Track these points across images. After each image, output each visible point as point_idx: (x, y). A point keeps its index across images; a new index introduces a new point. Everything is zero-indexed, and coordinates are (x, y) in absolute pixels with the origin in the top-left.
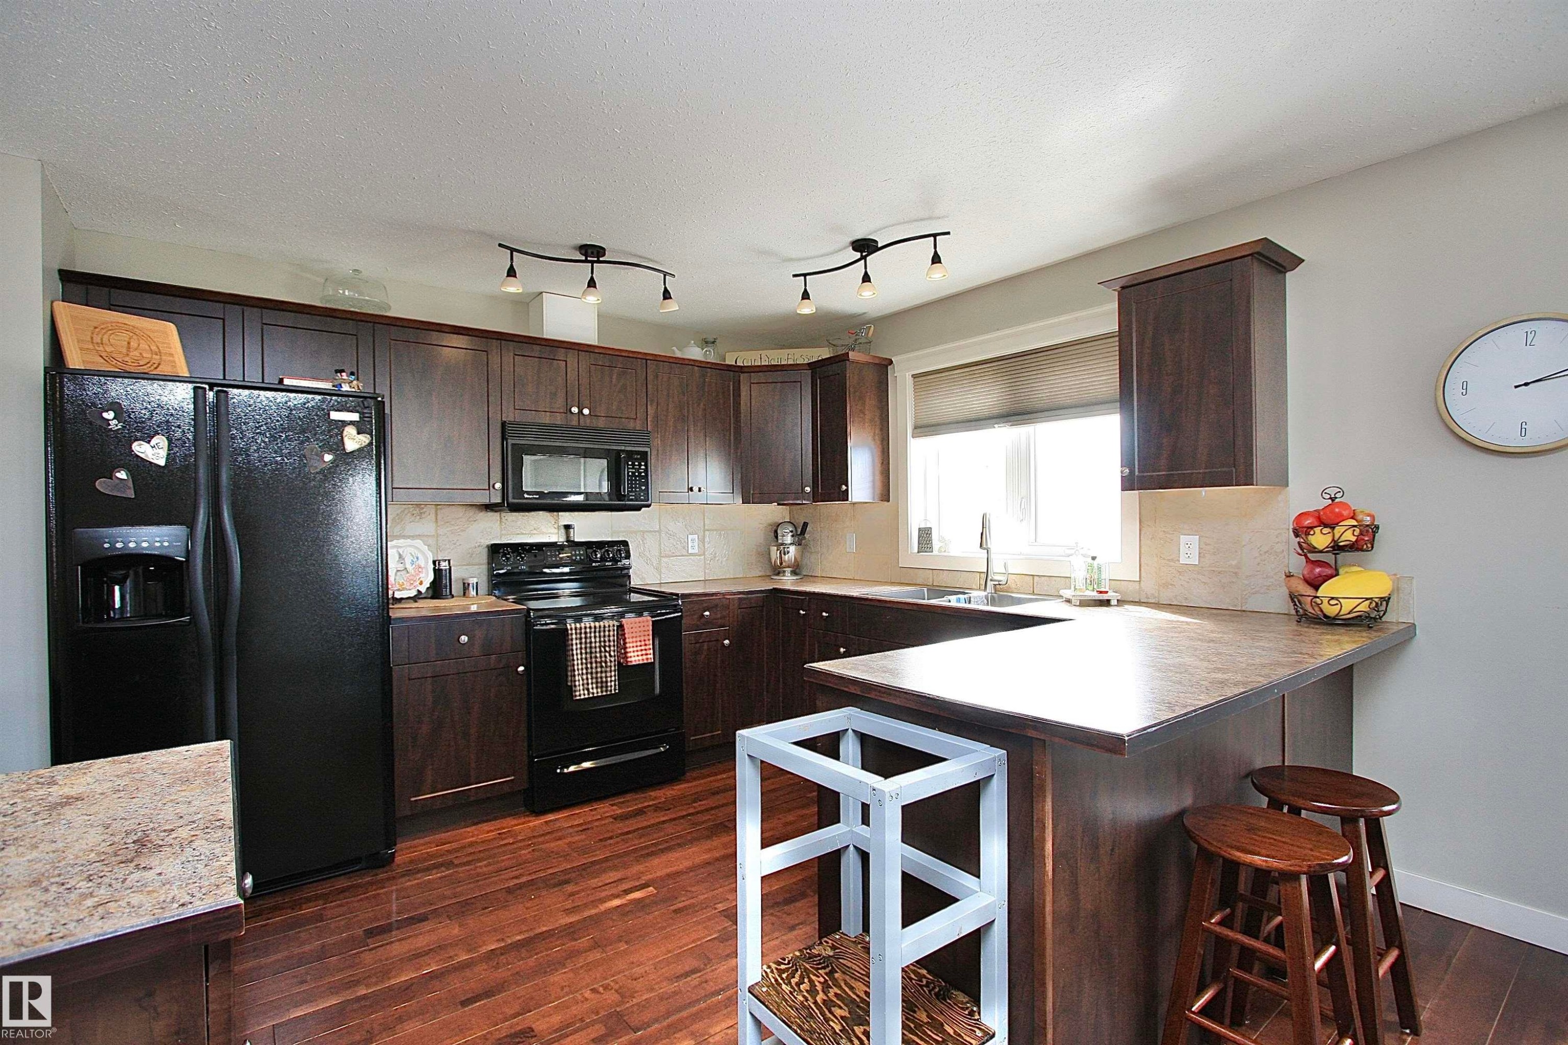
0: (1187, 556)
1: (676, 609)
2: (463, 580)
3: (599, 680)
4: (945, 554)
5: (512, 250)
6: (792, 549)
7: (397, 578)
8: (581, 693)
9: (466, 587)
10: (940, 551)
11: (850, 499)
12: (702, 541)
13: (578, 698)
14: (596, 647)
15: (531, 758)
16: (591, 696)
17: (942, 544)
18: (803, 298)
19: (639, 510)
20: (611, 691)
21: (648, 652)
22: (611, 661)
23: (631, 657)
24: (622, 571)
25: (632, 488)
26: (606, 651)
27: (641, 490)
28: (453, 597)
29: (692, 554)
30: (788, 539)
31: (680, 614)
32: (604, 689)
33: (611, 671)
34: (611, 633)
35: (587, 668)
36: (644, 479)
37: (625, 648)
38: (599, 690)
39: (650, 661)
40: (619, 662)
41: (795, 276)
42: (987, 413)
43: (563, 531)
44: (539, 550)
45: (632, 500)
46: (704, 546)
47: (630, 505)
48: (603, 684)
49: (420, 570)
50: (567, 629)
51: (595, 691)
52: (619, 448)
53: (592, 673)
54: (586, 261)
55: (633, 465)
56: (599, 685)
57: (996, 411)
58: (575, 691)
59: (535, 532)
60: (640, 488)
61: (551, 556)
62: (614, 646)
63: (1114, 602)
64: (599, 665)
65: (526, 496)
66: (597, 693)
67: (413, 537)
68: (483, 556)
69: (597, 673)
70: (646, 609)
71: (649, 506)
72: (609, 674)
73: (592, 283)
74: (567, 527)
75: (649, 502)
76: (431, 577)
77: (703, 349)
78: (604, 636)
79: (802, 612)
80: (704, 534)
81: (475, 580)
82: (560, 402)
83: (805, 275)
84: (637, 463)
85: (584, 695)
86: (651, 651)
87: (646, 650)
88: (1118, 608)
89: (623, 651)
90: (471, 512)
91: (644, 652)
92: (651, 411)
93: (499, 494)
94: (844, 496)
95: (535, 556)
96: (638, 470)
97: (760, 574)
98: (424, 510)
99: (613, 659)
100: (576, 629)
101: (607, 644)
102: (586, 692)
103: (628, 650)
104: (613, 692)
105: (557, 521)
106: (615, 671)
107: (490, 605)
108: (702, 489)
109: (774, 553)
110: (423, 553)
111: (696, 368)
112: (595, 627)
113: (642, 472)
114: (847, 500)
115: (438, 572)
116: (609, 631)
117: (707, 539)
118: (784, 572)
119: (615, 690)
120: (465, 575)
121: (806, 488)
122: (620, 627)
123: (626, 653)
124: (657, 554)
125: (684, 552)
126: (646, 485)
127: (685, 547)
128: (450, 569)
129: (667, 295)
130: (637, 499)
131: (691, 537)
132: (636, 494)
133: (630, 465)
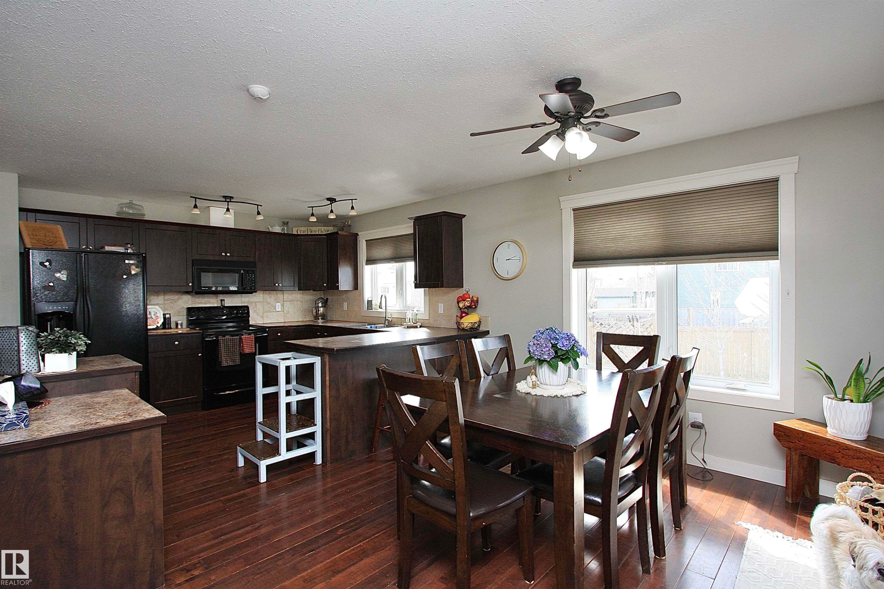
0: (440, 310)
1: (266, 332)
2: (176, 322)
3: (232, 359)
5: (196, 198)
6: (322, 309)
7: (150, 321)
8: (224, 364)
9: (177, 325)
10: (375, 309)
12: (283, 306)
13: (223, 366)
14: (231, 347)
15: (204, 389)
16: (229, 365)
17: (375, 307)
18: (312, 216)
19: (252, 293)
20: (236, 363)
23: (246, 351)
24: (246, 318)
25: (249, 285)
26: (235, 348)
28: (172, 327)
29: (278, 311)
30: (320, 305)
31: (267, 334)
32: (234, 363)
35: (227, 355)
36: (254, 281)
37: (243, 347)
39: (254, 352)
40: (241, 353)
41: (307, 207)
43: (220, 302)
44: (209, 310)
45: (249, 290)
46: (283, 308)
47: (248, 292)
48: (234, 361)
49: (158, 317)
50: (219, 340)
52: (243, 269)
53: (229, 356)
54: (226, 201)
55: (249, 275)
56: (232, 361)
58: (222, 363)
59: (207, 303)
60: (252, 285)
61: (214, 312)
62: (238, 346)
63: (418, 327)
64: (232, 353)
65: (203, 288)
66: (231, 364)
67: (154, 305)
68: (185, 312)
69: (231, 356)
70: (253, 333)
71: (256, 292)
72: (236, 357)
73: (228, 210)
74: (222, 300)
75: (256, 290)
76: (162, 321)
77: (281, 228)
78: (234, 342)
79: (318, 333)
80: (284, 303)
81: (181, 322)
82: (217, 251)
83: (312, 207)
84: (251, 275)
85: (226, 365)
86: (254, 348)
87: (252, 348)
90: (180, 295)
92: (257, 253)
93: (191, 287)
94: (337, 288)
95: (207, 312)
96: (251, 278)
98: (159, 294)
99: (238, 351)
100: (222, 339)
101: (235, 345)
102: (226, 363)
105: (217, 298)
106: (238, 356)
107: (188, 331)
108: (280, 285)
109: (315, 311)
110: (158, 311)
112: (231, 339)
113: (253, 279)
114: (339, 289)
115: (165, 318)
116: (236, 340)
117: (285, 305)
118: (318, 318)
119: (239, 363)
120: (177, 320)
121: (325, 285)
122: (241, 339)
123: (243, 349)
124: (262, 311)
125: (274, 310)
126: (254, 283)
127: (275, 308)
128: (170, 318)
129: (259, 213)
130: (251, 289)
131: (277, 304)
132: (250, 287)
133: (247, 276)
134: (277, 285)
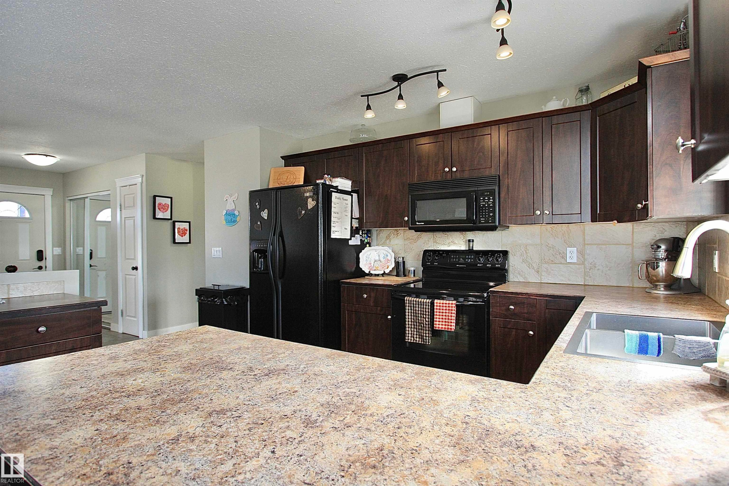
3: (420, 334)
7: (375, 264)
8: (409, 339)
9: (409, 272)
12: (581, 252)
13: (407, 341)
14: (419, 314)
16: (415, 341)
20: (426, 342)
21: (452, 324)
22: (426, 324)
23: (438, 324)
25: (482, 215)
26: (424, 317)
27: (490, 216)
28: (405, 276)
29: (570, 263)
31: (485, 303)
32: (423, 340)
33: (426, 330)
34: (427, 307)
35: (414, 325)
36: (492, 209)
39: (453, 330)
40: (431, 326)
43: (467, 243)
46: (583, 257)
48: (421, 337)
49: (388, 262)
50: (405, 300)
51: (418, 339)
52: (474, 189)
53: (416, 328)
55: (484, 199)
58: (406, 336)
59: (451, 244)
60: (489, 215)
61: (453, 258)
62: (428, 315)
64: (420, 324)
65: (417, 223)
66: (419, 341)
68: (421, 256)
69: (419, 329)
72: (425, 332)
74: (470, 241)
76: (393, 265)
78: (423, 308)
80: (584, 247)
81: (413, 269)
84: (486, 198)
86: (454, 324)
87: (450, 322)
91: (448, 323)
92: (502, 160)
93: (407, 223)
95: (444, 258)
96: (487, 203)
100: (409, 300)
101: (424, 313)
102: (412, 339)
103: (436, 320)
104: (428, 344)
106: (428, 330)
108: (546, 212)
110: (390, 254)
111: (542, 118)
113: (490, 204)
115: (397, 263)
117: (587, 252)
118: (659, 285)
119: (429, 342)
122: (432, 304)
124: (538, 261)
125: (563, 261)
126: (494, 212)
127: (564, 257)
128: (404, 262)
130: (487, 222)
131: (569, 249)
132: (485, 219)
133: (482, 200)
134: (538, 212)
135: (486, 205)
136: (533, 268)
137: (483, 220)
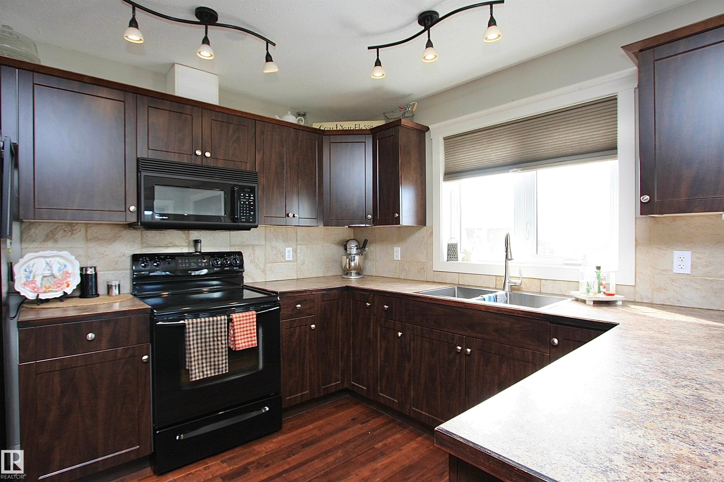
0: (680, 267)
1: (276, 303)
2: (107, 282)
3: (212, 363)
4: (468, 262)
5: (134, 6)
6: (357, 258)
7: (44, 282)
8: (196, 376)
9: (109, 288)
10: (463, 260)
11: (401, 224)
12: (295, 251)
13: (193, 380)
14: (209, 338)
15: (155, 431)
16: (205, 377)
17: (464, 255)
18: (376, 65)
19: (249, 229)
20: (222, 371)
21: (253, 339)
22: (222, 348)
23: (239, 344)
24: (237, 273)
25: (243, 213)
26: (218, 340)
27: (250, 215)
28: (98, 295)
29: (288, 261)
30: (354, 251)
31: (278, 307)
32: (217, 370)
33: (222, 356)
34: (223, 326)
35: (202, 355)
36: (252, 208)
37: (234, 337)
38: (213, 371)
39: (254, 346)
40: (229, 348)
41: (369, 48)
42: (501, 162)
43: (192, 244)
44: (172, 259)
45: (243, 222)
46: (296, 255)
47: (242, 225)
48: (215, 366)
49: (67, 275)
50: (185, 325)
51: (209, 372)
52: (234, 183)
53: (206, 358)
54: (201, 23)
55: (244, 196)
56: (212, 367)
57: (509, 160)
58: (192, 374)
59: (171, 245)
60: (249, 213)
61: (182, 263)
62: (225, 336)
63: (620, 303)
64: (212, 351)
65: (157, 217)
66: (211, 374)
67: (62, 249)
68: (127, 263)
69: (210, 358)
70: (251, 305)
71: (256, 227)
72: (220, 358)
73: (206, 41)
74: (195, 241)
75: (256, 224)
76: (78, 280)
77: (297, 118)
78: (217, 329)
79: (368, 304)
80: (297, 247)
81: (118, 282)
82: (187, 146)
83: (378, 48)
84: (247, 195)
85: (199, 376)
86: (256, 338)
87: (251, 337)
88: (625, 309)
89: (233, 339)
90: (116, 230)
91: (249, 339)
92: (259, 157)
93: (135, 215)
94: (397, 221)
95: (169, 263)
96: (248, 200)
97: (335, 274)
98: (76, 227)
99: (224, 346)
100: (193, 324)
101: (219, 334)
102: (201, 374)
103: (236, 339)
104: (224, 372)
105: (188, 237)
106: (226, 355)
108: (295, 215)
109: (345, 261)
110: (71, 262)
111: (293, 130)
112: (209, 322)
113: (251, 202)
114: (399, 224)
115: (84, 277)
116: (221, 324)
117: (298, 251)
118: (351, 273)
119: (226, 370)
120: (109, 279)
121: (368, 216)
122: (230, 321)
123: (235, 341)
124: (263, 261)
125: (283, 260)
126: (254, 211)
127: (283, 256)
128: (96, 274)
129: (269, 58)
130: (248, 221)
131: (287, 249)
132: (246, 218)
133: (242, 196)
134: (291, 215)
135: (247, 203)
136: (260, 269)
137: (244, 219)
